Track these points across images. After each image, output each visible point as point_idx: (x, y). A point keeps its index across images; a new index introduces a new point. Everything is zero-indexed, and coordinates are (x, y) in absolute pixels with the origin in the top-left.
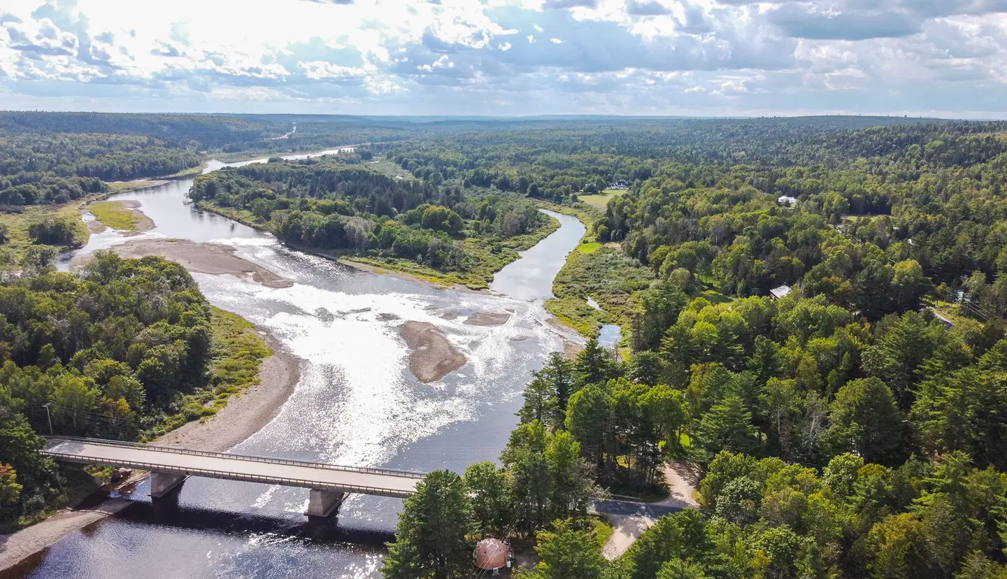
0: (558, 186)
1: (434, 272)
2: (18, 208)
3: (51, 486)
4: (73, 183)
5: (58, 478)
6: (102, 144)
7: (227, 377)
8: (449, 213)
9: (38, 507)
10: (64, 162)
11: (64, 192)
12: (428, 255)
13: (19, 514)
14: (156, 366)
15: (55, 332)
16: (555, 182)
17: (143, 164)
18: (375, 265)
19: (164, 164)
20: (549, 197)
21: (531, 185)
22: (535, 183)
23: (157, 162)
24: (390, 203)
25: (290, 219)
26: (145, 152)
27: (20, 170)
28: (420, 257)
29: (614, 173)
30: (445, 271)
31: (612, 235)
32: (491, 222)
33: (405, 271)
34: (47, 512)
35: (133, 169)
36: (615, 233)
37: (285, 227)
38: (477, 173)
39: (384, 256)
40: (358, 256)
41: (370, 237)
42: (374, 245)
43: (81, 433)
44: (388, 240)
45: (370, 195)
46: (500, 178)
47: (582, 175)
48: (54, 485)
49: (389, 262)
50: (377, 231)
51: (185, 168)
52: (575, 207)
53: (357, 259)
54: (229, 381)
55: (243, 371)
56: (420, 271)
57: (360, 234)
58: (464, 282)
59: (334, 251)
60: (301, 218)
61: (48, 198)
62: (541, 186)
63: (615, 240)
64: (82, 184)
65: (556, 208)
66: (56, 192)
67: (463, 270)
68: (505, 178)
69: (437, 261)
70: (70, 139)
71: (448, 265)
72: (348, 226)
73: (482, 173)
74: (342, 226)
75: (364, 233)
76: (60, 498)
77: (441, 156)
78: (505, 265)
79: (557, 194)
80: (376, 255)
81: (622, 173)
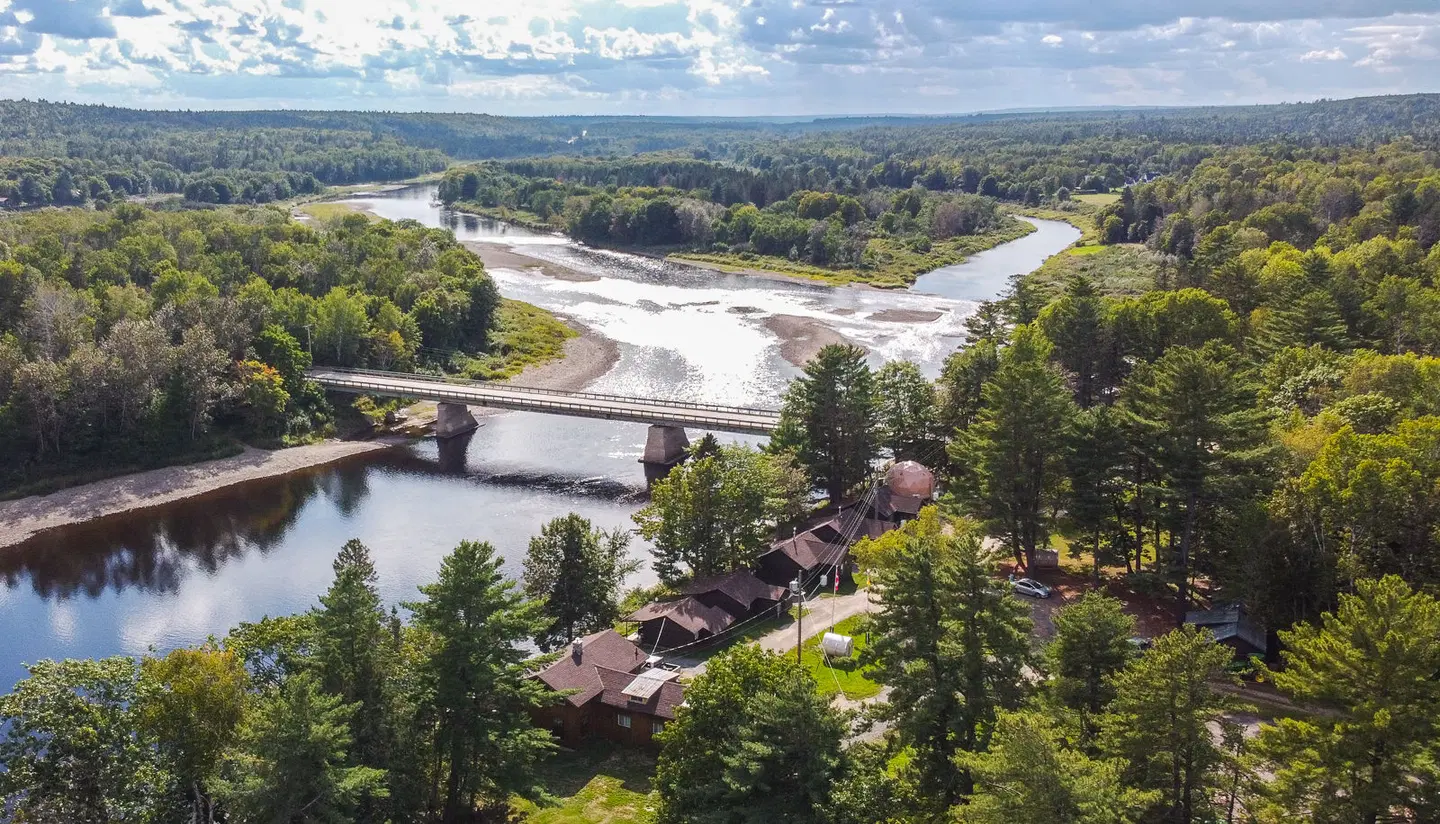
0: (1034, 178)
1: (817, 270)
2: (212, 205)
3: (317, 410)
4: (280, 177)
5: (324, 402)
6: (311, 140)
7: (520, 347)
8: (842, 201)
9: (303, 429)
10: (263, 157)
11: (268, 188)
12: (808, 247)
13: (283, 432)
14: (432, 309)
15: (301, 277)
16: (1027, 173)
17: (369, 162)
18: (724, 263)
19: (398, 162)
20: (1017, 196)
21: (985, 178)
22: (991, 175)
23: (388, 160)
24: (744, 194)
25: (594, 204)
26: (370, 149)
27: (206, 166)
28: (794, 251)
29: (1140, 163)
30: (835, 268)
31: (1130, 230)
32: (914, 215)
33: (770, 268)
34: (314, 437)
35: (355, 169)
36: (1135, 228)
37: (586, 217)
38: (889, 167)
39: (738, 251)
40: (697, 253)
41: (715, 225)
42: (722, 235)
43: (348, 364)
44: (745, 231)
45: (713, 185)
46: (928, 173)
47: (1080, 165)
48: (321, 409)
49: (745, 258)
50: (727, 218)
51: (427, 172)
52: (1064, 209)
53: (693, 256)
54: (524, 351)
55: (542, 344)
56: (796, 268)
57: (699, 221)
58: (867, 280)
59: (658, 247)
60: (610, 202)
61: (248, 196)
62: (1003, 180)
63: (1135, 239)
64: (291, 181)
65: (1030, 211)
66: (257, 188)
67: (865, 268)
68: (938, 172)
69: (822, 256)
70: (267, 134)
71: (839, 261)
72: (681, 208)
73: (899, 165)
74: (673, 209)
75: (707, 218)
76: (327, 426)
77: (828, 152)
78: (935, 266)
79: (1032, 189)
80: (725, 250)
81: (1155, 161)
